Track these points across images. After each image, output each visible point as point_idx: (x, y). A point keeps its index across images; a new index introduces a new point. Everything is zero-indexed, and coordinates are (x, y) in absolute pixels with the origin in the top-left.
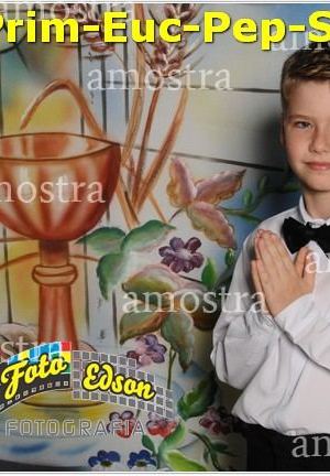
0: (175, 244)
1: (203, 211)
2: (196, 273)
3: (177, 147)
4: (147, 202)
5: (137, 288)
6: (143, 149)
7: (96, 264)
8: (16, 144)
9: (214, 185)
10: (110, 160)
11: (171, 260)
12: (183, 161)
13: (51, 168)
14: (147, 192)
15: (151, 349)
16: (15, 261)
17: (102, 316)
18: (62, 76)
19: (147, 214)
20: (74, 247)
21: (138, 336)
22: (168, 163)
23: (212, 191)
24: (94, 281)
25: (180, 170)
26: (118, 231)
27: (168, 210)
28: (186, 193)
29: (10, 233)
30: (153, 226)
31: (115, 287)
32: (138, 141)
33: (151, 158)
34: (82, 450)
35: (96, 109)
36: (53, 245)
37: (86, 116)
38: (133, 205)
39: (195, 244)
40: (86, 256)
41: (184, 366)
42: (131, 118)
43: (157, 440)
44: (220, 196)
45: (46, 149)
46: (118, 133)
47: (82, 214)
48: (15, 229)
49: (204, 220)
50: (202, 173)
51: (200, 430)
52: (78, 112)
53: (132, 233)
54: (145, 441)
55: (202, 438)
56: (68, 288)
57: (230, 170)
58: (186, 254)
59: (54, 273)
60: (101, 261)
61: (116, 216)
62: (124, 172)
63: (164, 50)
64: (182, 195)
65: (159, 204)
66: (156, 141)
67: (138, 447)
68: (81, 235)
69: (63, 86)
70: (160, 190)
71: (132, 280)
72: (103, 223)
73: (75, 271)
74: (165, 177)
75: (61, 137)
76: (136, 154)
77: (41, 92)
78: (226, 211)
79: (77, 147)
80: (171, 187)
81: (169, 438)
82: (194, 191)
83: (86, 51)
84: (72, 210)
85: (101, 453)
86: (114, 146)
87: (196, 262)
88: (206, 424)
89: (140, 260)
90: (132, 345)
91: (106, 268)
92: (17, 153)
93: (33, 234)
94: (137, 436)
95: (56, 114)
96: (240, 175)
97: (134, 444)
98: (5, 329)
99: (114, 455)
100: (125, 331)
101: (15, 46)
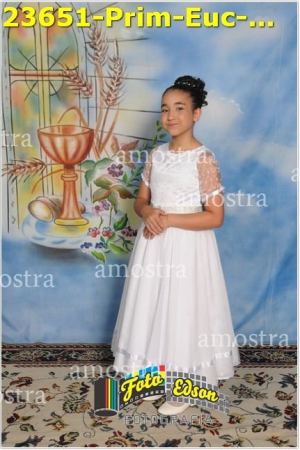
0: (113, 167)
2: (121, 177)
3: (115, 131)
4: (103, 151)
5: (99, 183)
6: (102, 131)
7: (84, 174)
8: (56, 129)
9: (128, 145)
11: (112, 172)
12: (117, 136)
13: (69, 138)
14: (103, 148)
15: (104, 205)
16: (55, 172)
17: (86, 192)
18: (73, 104)
19: (103, 155)
20: (76, 167)
21: (99, 200)
22: (111, 138)
23: (127, 148)
24: (84, 180)
25: (115, 139)
26: (93, 162)
27: (111, 154)
28: (118, 147)
29: (53, 162)
30: (106, 160)
31: (92, 182)
32: (100, 129)
33: (105, 135)
34: (79, 242)
35: (85, 117)
36: (69, 167)
37: (82, 119)
38: (98, 153)
39: (120, 167)
40: (81, 171)
41: (116, 212)
42: (98, 120)
43: (106, 238)
44: (130, 149)
45: (67, 131)
46: (93, 125)
48: (55, 160)
50: (123, 141)
51: (121, 235)
52: (78, 117)
53: (99, 162)
54: (102, 239)
55: (122, 238)
56: (74, 182)
57: (133, 140)
58: (117, 170)
59: (69, 177)
60: (87, 173)
61: (92, 156)
62: (95, 140)
63: (110, 95)
64: (116, 148)
65: (108, 151)
66: (107, 129)
67: (99, 241)
68: (79, 163)
69: (73, 108)
70: (108, 147)
71: (98, 180)
72: (88, 158)
73: (77, 176)
74: (110, 142)
75: (73, 126)
76: (100, 134)
77: (65, 110)
79: (78, 130)
80: (112, 146)
81: (110, 238)
82: (120, 146)
83: (82, 96)
84: (75, 155)
85: (86, 244)
86: (92, 130)
87: (121, 174)
88: (124, 233)
89: (101, 173)
90: (97, 203)
91: (88, 175)
92: (56, 132)
93: (61, 162)
94: (98, 237)
95: (71, 118)
96: (137, 142)
97: (97, 240)
98: (51, 197)
99: (90, 244)
100: (95, 198)
101: (56, 93)
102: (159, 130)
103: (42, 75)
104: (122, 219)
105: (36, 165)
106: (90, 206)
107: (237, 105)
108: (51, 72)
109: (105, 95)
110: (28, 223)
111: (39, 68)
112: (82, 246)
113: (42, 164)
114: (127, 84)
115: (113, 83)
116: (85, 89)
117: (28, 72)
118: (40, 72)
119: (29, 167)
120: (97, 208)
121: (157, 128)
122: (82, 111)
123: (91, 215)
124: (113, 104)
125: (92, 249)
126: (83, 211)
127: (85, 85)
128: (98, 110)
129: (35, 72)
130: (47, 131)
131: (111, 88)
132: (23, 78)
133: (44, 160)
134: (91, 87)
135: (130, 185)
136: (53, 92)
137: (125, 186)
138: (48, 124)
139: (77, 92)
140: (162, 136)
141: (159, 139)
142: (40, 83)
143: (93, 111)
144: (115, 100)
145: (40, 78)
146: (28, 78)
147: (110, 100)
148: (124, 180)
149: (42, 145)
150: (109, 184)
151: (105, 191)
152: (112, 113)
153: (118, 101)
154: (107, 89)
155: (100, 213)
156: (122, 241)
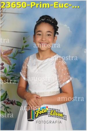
102: (25, 42)
104: (4, 95)
135: (8, 75)
137: (5, 75)
140: (26, 46)
141: (24, 48)
148: (5, 72)
156: (4, 107)
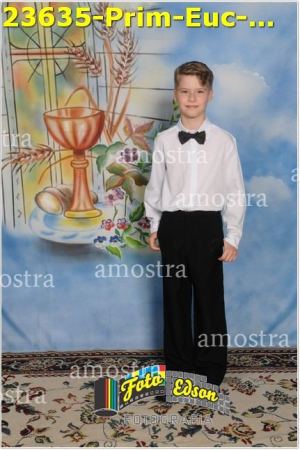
1: (137, 138)
3: (127, 112)
4: (116, 135)
5: (112, 170)
6: (114, 113)
7: (95, 160)
8: (63, 111)
9: (142, 127)
10: (101, 117)
12: (130, 118)
13: (77, 122)
14: (115, 130)
15: (118, 194)
16: (64, 158)
17: (99, 180)
18: (81, 84)
19: (116, 139)
20: (87, 153)
21: (113, 188)
22: (123, 120)
23: (141, 130)
24: (95, 166)
25: (128, 121)
26: (104, 146)
27: (124, 137)
28: (131, 130)
29: (61, 148)
30: (119, 144)
31: (104, 169)
32: (111, 110)
33: (117, 117)
34: (91, 236)
35: (94, 97)
36: (79, 152)
37: (91, 100)
38: (110, 135)
40: (92, 156)
41: (131, 201)
42: (109, 101)
43: (121, 231)
44: (144, 131)
45: (75, 113)
46: (103, 107)
47: (90, 138)
48: (63, 146)
49: (138, 141)
50: (137, 122)
51: (138, 227)
52: (87, 100)
53: (110, 146)
54: (117, 232)
55: (139, 230)
56: (85, 169)
57: (148, 121)
59: (79, 163)
60: (98, 158)
61: (103, 140)
62: (106, 123)
63: (121, 73)
64: (129, 132)
65: (120, 135)
66: (119, 110)
67: (114, 234)
68: (90, 148)
69: (81, 88)
70: (120, 129)
71: (111, 165)
72: (99, 143)
73: (88, 162)
74: (122, 124)
75: (81, 108)
76: (111, 115)
77: (72, 91)
78: (147, 138)
79: (88, 112)
80: (125, 128)
81: (126, 230)
82: (134, 129)
83: (90, 74)
84: (85, 140)
85: (99, 237)
86: (102, 112)
88: (140, 224)
90: (111, 192)
91: (100, 161)
92: (64, 115)
93: (71, 148)
94: (113, 230)
95: (78, 100)
96: (152, 123)
97: (112, 233)
98: (60, 187)
99: (104, 238)
100: (108, 186)
101: (62, 73)
102: (175, 109)
103: (46, 54)
104: (138, 209)
105: (43, 152)
106: (103, 196)
107: (262, 78)
108: (56, 50)
109: (116, 73)
110: (36, 217)
111: (42, 45)
112: (95, 241)
113: (50, 150)
114: (139, 60)
115: (123, 60)
116: (93, 67)
117: (30, 51)
118: (43, 51)
119: (35, 154)
120: (111, 197)
121: (173, 107)
122: (90, 90)
123: (105, 205)
124: (124, 83)
125: (106, 243)
126: (96, 201)
127: (93, 63)
128: (109, 89)
129: (38, 51)
130: (54, 114)
131: (121, 65)
132: (25, 57)
133: (51, 146)
134: (99, 65)
136: (58, 71)
137: (140, 172)
138: (54, 107)
139: (85, 70)
141: (174, 119)
142: (44, 62)
143: (102, 91)
144: (126, 78)
145: (44, 57)
146: (31, 57)
147: (122, 79)
148: (140, 166)
149: (49, 130)
150: (123, 170)
151: (119, 178)
152: (123, 92)
153: (130, 78)
154: (117, 66)
155: (114, 203)
156: (139, 234)
